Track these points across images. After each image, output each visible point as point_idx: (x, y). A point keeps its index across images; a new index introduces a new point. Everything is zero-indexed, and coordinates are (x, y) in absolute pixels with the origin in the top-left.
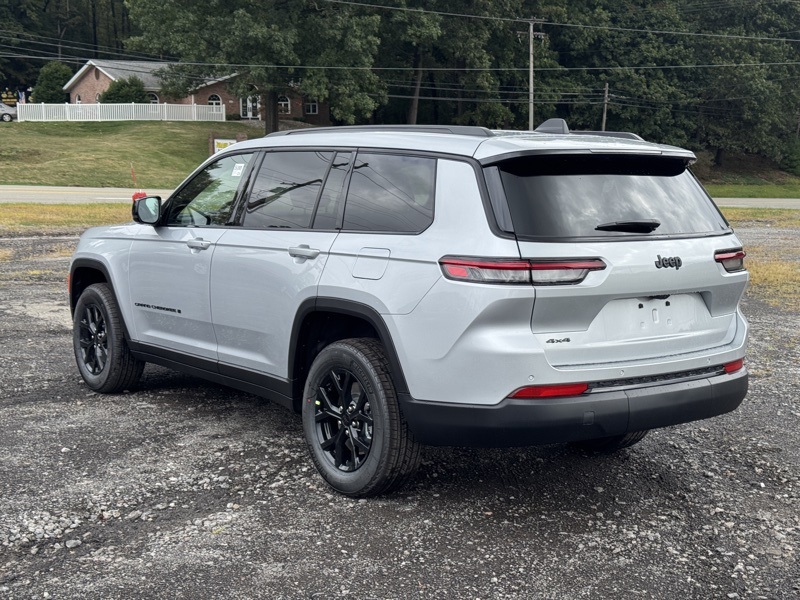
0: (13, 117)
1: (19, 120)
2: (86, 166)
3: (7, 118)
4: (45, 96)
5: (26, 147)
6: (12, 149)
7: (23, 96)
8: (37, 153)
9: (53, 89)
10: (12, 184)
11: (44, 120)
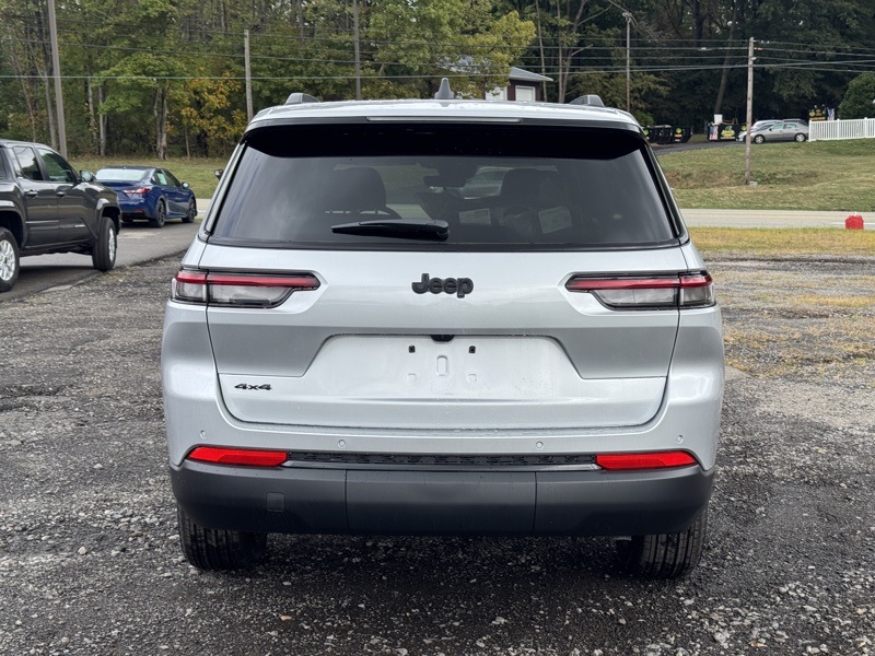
0: (806, 137)
1: (810, 140)
2: (861, 188)
3: (800, 138)
4: (851, 111)
5: (803, 169)
6: (788, 171)
7: (832, 113)
8: (814, 175)
9: (862, 103)
10: (769, 208)
11: (838, 138)
